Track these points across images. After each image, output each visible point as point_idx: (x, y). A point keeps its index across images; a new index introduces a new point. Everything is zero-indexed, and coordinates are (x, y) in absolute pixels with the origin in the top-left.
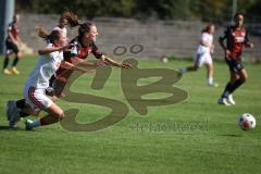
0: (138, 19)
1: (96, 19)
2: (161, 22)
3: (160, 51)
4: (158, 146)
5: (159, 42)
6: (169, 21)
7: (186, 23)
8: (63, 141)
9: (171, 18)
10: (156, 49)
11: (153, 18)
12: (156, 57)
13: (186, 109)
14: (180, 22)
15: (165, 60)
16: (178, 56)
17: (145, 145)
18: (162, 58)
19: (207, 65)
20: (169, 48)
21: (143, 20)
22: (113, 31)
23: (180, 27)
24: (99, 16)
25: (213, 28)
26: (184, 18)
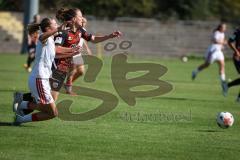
0: (159, 19)
1: (118, 19)
2: (181, 22)
3: (179, 51)
4: (178, 142)
5: (179, 41)
6: (188, 21)
7: (205, 23)
8: (85, 138)
9: (191, 19)
10: (176, 48)
11: (172, 19)
12: (176, 56)
13: (205, 106)
14: (199, 22)
15: (185, 59)
16: (197, 55)
17: (165, 142)
18: (181, 58)
19: (218, 62)
20: (188, 47)
21: (163, 21)
22: (135, 31)
23: (199, 27)
24: (120, 16)
25: (224, 26)
26: (204, 18)
